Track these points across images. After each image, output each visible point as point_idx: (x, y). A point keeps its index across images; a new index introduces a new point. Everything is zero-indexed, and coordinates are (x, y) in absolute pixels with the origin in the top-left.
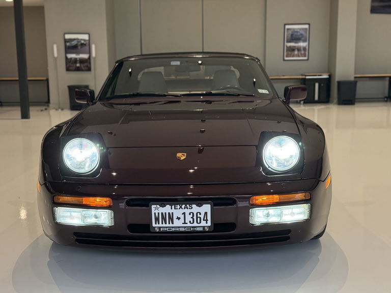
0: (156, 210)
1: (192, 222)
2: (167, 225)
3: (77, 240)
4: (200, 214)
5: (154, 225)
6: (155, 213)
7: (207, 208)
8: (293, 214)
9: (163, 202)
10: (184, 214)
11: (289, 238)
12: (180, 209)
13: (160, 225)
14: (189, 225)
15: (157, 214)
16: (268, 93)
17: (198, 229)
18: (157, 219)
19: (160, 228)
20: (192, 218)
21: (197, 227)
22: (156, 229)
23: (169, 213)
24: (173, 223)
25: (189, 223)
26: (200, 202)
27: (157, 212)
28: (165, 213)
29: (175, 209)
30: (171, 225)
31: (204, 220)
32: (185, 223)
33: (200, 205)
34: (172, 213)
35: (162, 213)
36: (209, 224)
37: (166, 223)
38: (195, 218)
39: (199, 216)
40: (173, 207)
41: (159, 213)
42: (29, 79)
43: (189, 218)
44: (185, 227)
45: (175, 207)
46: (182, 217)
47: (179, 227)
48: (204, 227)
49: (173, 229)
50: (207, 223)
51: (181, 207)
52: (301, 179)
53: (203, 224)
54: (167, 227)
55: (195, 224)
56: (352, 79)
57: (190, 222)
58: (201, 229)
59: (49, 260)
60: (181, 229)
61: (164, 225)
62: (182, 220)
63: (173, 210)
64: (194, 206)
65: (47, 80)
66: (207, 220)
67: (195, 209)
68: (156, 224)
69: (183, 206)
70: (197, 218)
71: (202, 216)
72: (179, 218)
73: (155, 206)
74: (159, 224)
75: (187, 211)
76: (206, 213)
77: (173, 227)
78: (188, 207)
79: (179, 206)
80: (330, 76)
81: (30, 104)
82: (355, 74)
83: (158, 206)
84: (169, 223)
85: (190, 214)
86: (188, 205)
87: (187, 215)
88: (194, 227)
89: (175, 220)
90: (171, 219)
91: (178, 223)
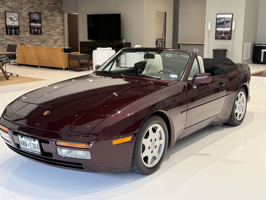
0: (20, 138)
2: (25, 147)
5: (21, 146)
9: (22, 135)
17: (36, 153)
18: (21, 143)
19: (23, 148)
26: (34, 138)
30: (26, 148)
31: (37, 148)
33: (34, 140)
35: (23, 141)
38: (34, 146)
40: (25, 138)
41: (21, 141)
43: (32, 147)
44: (31, 150)
47: (29, 150)
48: (38, 152)
49: (27, 150)
51: (28, 139)
52: (87, 136)
53: (37, 150)
55: (35, 150)
61: (24, 147)
63: (26, 141)
64: (32, 140)
67: (33, 142)
70: (35, 147)
71: (36, 146)
75: (31, 142)
76: (37, 145)
86: (30, 139)
87: (31, 144)
88: (34, 151)
89: (28, 146)
90: (26, 144)
91: (29, 147)
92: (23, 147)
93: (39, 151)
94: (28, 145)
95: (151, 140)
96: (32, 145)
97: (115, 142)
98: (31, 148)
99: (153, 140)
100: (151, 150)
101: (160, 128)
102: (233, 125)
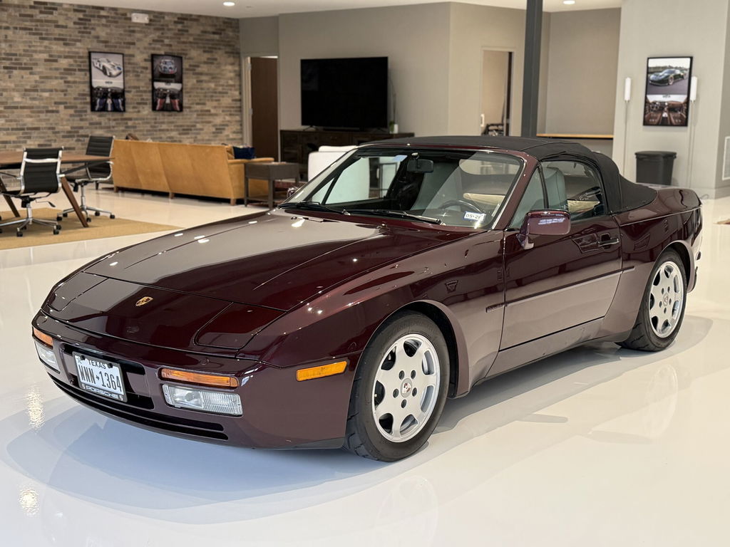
0: (79, 362)
1: (109, 386)
2: (91, 383)
6: (80, 366)
7: (117, 371)
9: (82, 354)
10: (100, 373)
12: (96, 366)
14: (107, 388)
15: (81, 368)
17: (115, 396)
18: (82, 374)
19: (86, 385)
20: (108, 380)
21: (113, 393)
22: (84, 385)
23: (89, 369)
24: (95, 383)
26: (109, 362)
27: (80, 364)
28: (87, 368)
30: (93, 384)
31: (118, 386)
33: (110, 366)
34: (92, 370)
35: (85, 368)
37: (90, 381)
38: (110, 381)
39: (113, 379)
40: (91, 362)
41: (82, 366)
43: (106, 382)
44: (104, 390)
46: (100, 376)
47: (100, 389)
48: (119, 395)
49: (95, 391)
50: (121, 390)
51: (97, 364)
53: (118, 390)
54: (91, 386)
55: (112, 390)
57: (107, 385)
58: (118, 397)
60: (102, 392)
61: (88, 383)
62: (101, 381)
63: (91, 367)
64: (106, 366)
66: (120, 387)
67: (108, 369)
68: (82, 379)
70: (112, 382)
71: (115, 380)
73: (78, 357)
74: (84, 380)
75: (104, 371)
76: (117, 378)
77: (96, 388)
78: (102, 366)
79: (95, 363)
83: (81, 358)
85: (105, 375)
86: (102, 364)
87: (103, 375)
88: (111, 393)
89: (96, 379)
90: (92, 376)
91: (99, 384)
92: (86, 382)
93: (122, 393)
94: (98, 378)
95: (401, 375)
96: (105, 378)
97: (304, 374)
98: (103, 385)
99: (407, 375)
100: (400, 398)
101: (425, 346)
102: (646, 348)
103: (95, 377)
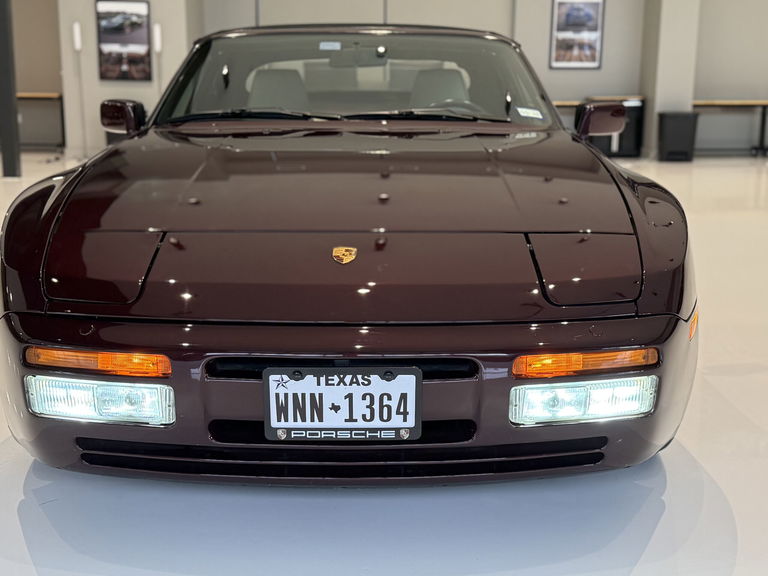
0: (280, 386)
1: (368, 417)
2: (308, 424)
3: (84, 457)
4: (390, 398)
5: (274, 423)
6: (277, 395)
7: (406, 383)
8: (614, 399)
9: (297, 368)
10: (350, 396)
11: (600, 457)
12: (338, 384)
13: (291, 424)
14: (361, 424)
15: (282, 398)
16: (541, 117)
17: (384, 435)
18: (282, 410)
19: (289, 431)
20: (370, 407)
21: (381, 429)
22: (280, 432)
23: (312, 396)
24: (321, 419)
25: (360, 419)
26: (389, 368)
27: (282, 391)
28: (303, 395)
29: (327, 384)
30: (317, 424)
31: (398, 413)
32: (351, 419)
33: (388, 376)
34: (321, 395)
35: (295, 396)
36: (411, 422)
37: (304, 420)
38: (376, 406)
39: (386, 402)
40: (323, 379)
41: (286, 395)
42: (20, 94)
43: (361, 407)
44: (351, 430)
45: (327, 380)
46: (344, 404)
47: (336, 430)
48: (397, 430)
49: (323, 435)
50: (405, 420)
51: (342, 381)
52: (637, 316)
53: (397, 421)
54: (306, 430)
55: (377, 423)
56: (688, 109)
57: (364, 416)
58: (391, 435)
59: (23, 497)
60: (342, 435)
61: (300, 424)
62: (344, 413)
63: (323, 388)
64: (374, 378)
65: (60, 99)
66: (405, 414)
67: (377, 384)
68: (279, 420)
69: (348, 379)
70: (381, 407)
71: (394, 404)
72: (336, 408)
73: (278, 377)
74: (286, 420)
75: (357, 391)
76: (404, 397)
77: (321, 430)
78: (361, 381)
79: (336, 379)
80: (643, 102)
81: (22, 147)
82: (695, 98)
83: (286, 377)
84: (312, 420)
85: (364, 398)
86: (359, 377)
87: (357, 399)
88: (374, 429)
89: (327, 412)
90: (318, 409)
91: (333, 420)
92: (288, 424)
93: (411, 424)
96: (362, 404)
98: (349, 420)
103: (326, 405)
